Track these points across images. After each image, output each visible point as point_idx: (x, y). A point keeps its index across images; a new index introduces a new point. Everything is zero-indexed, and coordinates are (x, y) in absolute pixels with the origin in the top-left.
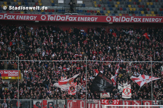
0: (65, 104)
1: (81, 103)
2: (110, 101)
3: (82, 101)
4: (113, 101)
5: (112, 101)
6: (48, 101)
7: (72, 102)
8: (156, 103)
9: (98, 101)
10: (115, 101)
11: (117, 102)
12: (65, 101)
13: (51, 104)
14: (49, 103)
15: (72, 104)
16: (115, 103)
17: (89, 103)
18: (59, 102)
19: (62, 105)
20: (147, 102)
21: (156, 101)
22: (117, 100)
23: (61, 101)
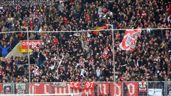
0: (25, 89)
1: (45, 87)
2: (82, 84)
3: (46, 85)
4: (86, 83)
5: (84, 84)
6: (4, 85)
7: (34, 86)
8: (143, 85)
9: (67, 84)
10: (88, 84)
11: (91, 84)
12: (25, 85)
13: (8, 89)
14: (5, 87)
15: (34, 88)
16: (88, 86)
17: (56, 87)
18: (18, 86)
19: (23, 90)
20: (131, 84)
21: (143, 83)
22: (91, 82)
23: (21, 85)
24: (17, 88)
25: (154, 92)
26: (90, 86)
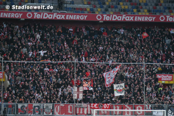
0: (52, 108)
1: (69, 107)
2: (100, 105)
3: (70, 105)
4: (103, 105)
5: (102, 106)
6: (34, 105)
7: (60, 106)
8: (148, 107)
9: (88, 105)
10: (105, 105)
11: (107, 106)
12: (52, 105)
13: (37, 108)
14: (35, 107)
15: (60, 108)
16: (105, 107)
17: (78, 107)
19: (49, 110)
20: (139, 106)
21: (148, 106)
22: (108, 104)
23: (48, 105)
24: (44, 107)
25: (158, 113)
26: (107, 107)
